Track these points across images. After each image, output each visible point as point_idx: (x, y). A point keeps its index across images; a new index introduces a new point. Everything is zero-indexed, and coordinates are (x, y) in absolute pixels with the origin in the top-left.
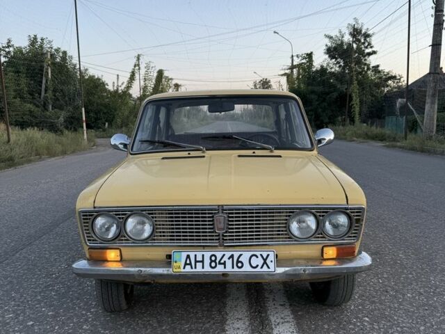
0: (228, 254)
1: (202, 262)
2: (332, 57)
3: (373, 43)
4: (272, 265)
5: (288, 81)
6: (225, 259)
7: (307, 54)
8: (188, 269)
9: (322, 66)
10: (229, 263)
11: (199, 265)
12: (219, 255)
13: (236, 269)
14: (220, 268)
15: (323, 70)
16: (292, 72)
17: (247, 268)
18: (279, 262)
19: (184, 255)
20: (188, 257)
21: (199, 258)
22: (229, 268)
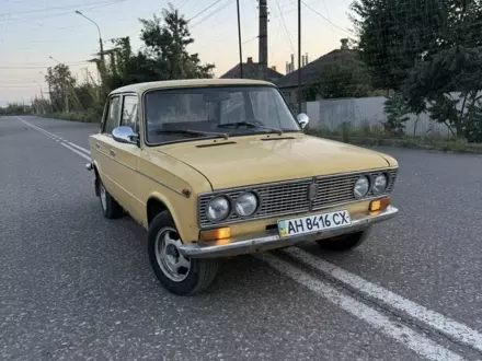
0: (318, 217)
1: (301, 225)
2: (148, 43)
3: (190, 31)
4: (348, 220)
5: (99, 67)
6: (317, 220)
7: (123, 39)
8: (292, 233)
9: (140, 53)
10: (320, 223)
11: (300, 228)
12: (312, 218)
13: (326, 227)
14: (315, 229)
15: (141, 57)
16: (102, 58)
17: (333, 225)
18: (353, 216)
19: (287, 222)
20: (290, 223)
21: (299, 223)
22: (321, 228)
